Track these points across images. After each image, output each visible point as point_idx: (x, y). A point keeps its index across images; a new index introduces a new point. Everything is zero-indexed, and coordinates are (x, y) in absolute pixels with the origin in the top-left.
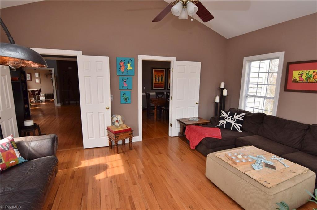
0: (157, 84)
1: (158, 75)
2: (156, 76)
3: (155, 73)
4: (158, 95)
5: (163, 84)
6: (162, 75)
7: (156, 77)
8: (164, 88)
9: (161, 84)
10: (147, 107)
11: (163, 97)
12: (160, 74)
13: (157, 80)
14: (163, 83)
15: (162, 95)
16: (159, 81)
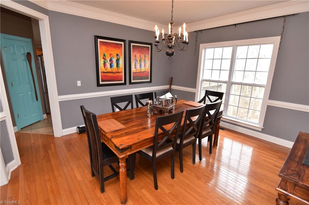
0: (108, 72)
1: (111, 55)
2: (104, 55)
3: (104, 48)
4: (118, 104)
5: (120, 74)
6: (117, 55)
7: (104, 59)
8: (123, 82)
9: (117, 72)
10: (86, 124)
11: (129, 107)
12: (114, 52)
13: (108, 65)
14: (120, 71)
15: (126, 103)
16: (111, 66)
